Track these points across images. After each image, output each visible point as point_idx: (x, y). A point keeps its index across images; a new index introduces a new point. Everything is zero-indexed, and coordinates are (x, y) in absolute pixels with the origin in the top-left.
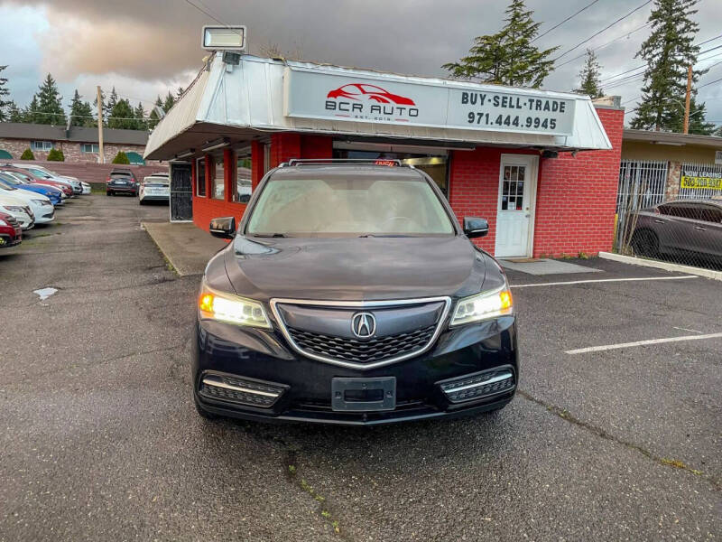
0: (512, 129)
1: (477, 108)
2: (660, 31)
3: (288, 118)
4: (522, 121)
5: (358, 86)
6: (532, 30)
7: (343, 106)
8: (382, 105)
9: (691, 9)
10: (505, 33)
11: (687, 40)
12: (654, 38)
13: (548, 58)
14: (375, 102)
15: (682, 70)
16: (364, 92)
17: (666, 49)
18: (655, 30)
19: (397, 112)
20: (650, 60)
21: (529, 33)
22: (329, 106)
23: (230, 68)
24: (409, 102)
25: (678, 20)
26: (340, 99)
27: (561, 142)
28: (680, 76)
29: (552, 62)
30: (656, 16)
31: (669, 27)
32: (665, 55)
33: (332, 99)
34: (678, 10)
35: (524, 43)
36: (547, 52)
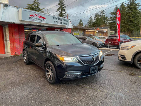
0: (61, 24)
1: (56, 20)
2: (60, 7)
3: (20, 20)
4: (62, 23)
5: (35, 14)
6: (39, 4)
7: (33, 18)
8: (40, 18)
9: (65, 4)
10: (33, 4)
11: (64, 9)
12: (59, 8)
13: (43, 10)
14: (39, 18)
15: (64, 14)
16: (37, 16)
17: (61, 11)
18: (59, 7)
19: (43, 20)
20: (59, 12)
21: (38, 5)
22: (30, 18)
23: (5, 8)
24: (45, 18)
25: (63, 5)
26: (32, 17)
27: (67, 27)
28: (64, 15)
29: (44, 11)
30: (59, 4)
31: (61, 7)
32: (61, 12)
33: (30, 17)
34: (63, 4)
35: (38, 7)
36: (43, 9)
